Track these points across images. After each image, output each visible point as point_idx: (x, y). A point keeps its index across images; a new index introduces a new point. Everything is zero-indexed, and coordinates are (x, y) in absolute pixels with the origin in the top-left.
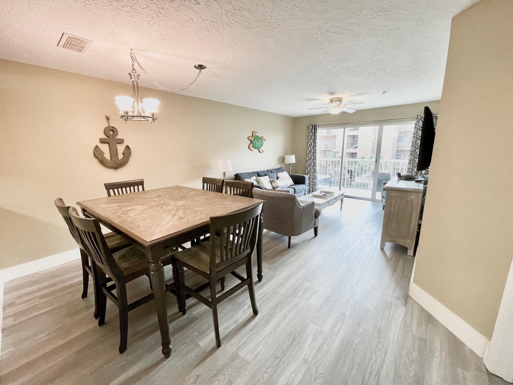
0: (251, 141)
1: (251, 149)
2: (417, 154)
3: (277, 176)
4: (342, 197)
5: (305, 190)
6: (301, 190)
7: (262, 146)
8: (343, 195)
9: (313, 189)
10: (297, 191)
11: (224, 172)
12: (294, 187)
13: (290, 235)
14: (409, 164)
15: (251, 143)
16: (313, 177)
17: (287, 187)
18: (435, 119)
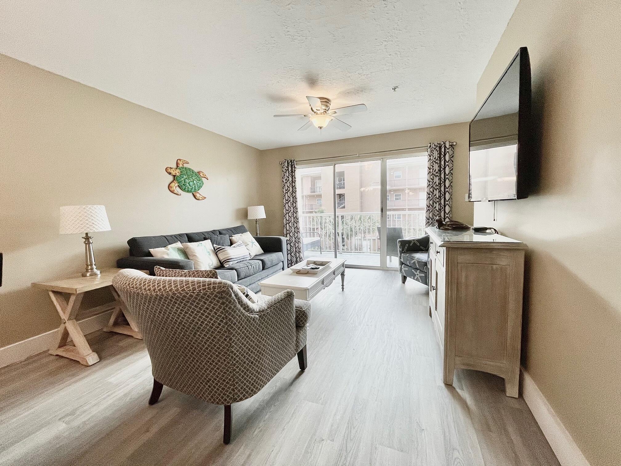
0: (174, 176)
1: (174, 190)
2: (436, 197)
3: (230, 240)
4: (342, 269)
5: (283, 262)
6: (275, 262)
7: (200, 187)
8: (343, 265)
9: (297, 258)
10: (268, 264)
11: (87, 234)
12: (262, 258)
13: (228, 402)
14: (427, 212)
15: (174, 180)
16: (296, 240)
17: (250, 258)
18: (452, 148)
